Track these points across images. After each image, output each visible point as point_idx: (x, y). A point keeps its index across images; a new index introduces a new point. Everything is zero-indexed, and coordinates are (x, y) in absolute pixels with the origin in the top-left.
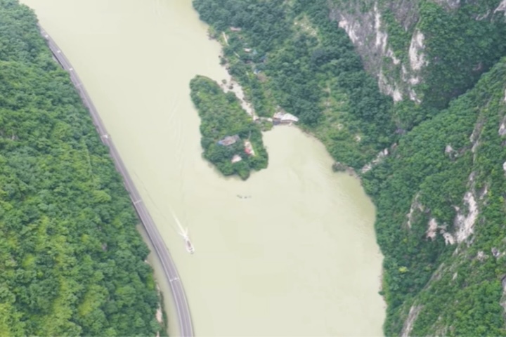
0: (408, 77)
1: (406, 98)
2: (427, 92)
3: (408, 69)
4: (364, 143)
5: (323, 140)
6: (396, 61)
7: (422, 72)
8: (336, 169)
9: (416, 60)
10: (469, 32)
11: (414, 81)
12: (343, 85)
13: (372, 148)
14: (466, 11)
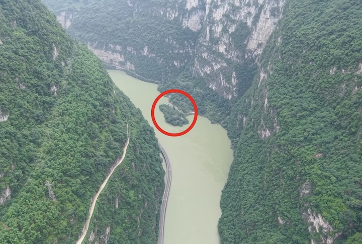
0: (233, 88)
1: (233, 96)
2: (239, 91)
3: (232, 86)
4: (221, 114)
5: (207, 117)
6: (228, 86)
7: (236, 85)
8: (212, 123)
9: (234, 81)
10: (248, 70)
11: (234, 89)
12: (212, 101)
13: (224, 115)
14: (246, 64)
